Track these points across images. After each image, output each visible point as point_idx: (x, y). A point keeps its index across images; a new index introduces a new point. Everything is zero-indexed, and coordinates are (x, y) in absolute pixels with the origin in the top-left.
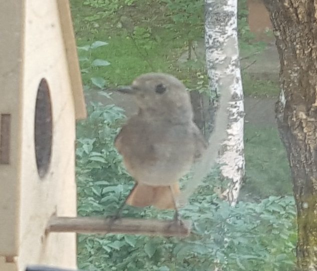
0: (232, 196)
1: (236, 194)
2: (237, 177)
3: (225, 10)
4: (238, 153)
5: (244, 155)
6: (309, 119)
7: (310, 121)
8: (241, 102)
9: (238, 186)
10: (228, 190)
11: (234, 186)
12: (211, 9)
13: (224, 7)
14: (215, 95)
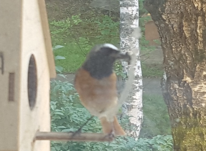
0: (136, 134)
1: (138, 133)
2: (139, 124)
3: (132, 27)
4: (139, 109)
5: (142, 111)
6: (180, 88)
7: (180, 90)
8: (141, 80)
9: (139, 129)
10: (133, 131)
11: (137, 129)
12: (123, 26)
13: (131, 25)
14: (126, 76)
